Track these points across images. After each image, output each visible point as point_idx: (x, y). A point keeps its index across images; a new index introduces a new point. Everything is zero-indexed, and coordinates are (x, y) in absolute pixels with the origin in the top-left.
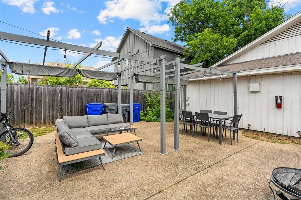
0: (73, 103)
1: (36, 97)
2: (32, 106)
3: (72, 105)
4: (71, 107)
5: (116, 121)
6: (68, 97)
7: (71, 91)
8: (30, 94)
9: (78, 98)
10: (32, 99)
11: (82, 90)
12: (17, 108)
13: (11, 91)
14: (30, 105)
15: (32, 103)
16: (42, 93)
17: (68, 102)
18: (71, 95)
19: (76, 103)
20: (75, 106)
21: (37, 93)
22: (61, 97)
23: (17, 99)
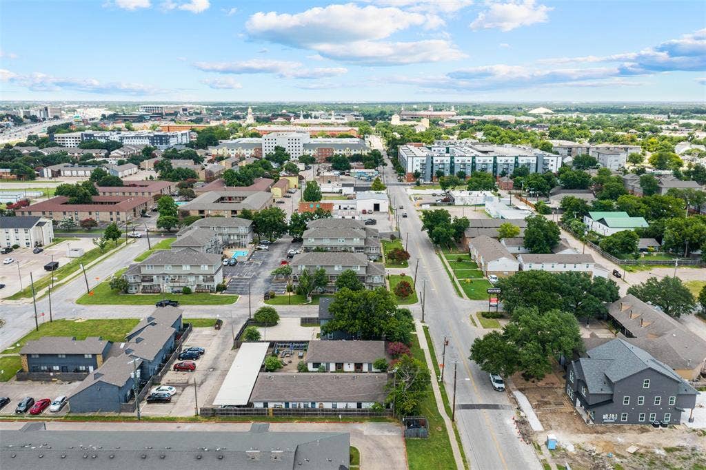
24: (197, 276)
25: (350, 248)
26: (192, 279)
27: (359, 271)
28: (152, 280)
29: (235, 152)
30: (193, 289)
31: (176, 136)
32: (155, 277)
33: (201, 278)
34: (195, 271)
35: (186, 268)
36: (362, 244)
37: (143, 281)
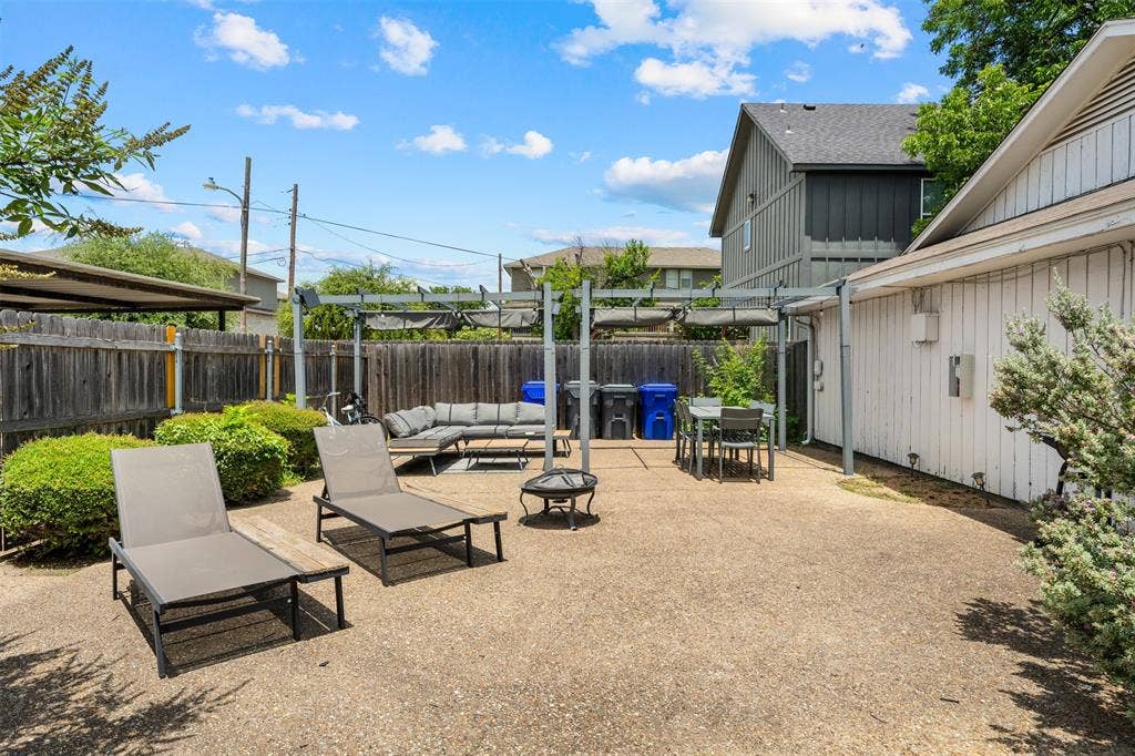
0: (502, 381)
1: (431, 367)
2: (424, 387)
3: (498, 385)
4: (497, 392)
5: (533, 419)
6: (490, 366)
7: (497, 351)
8: (421, 360)
9: (510, 367)
10: (424, 372)
11: (520, 349)
12: (402, 389)
13: (392, 356)
14: (420, 383)
15: (424, 379)
16: (440, 359)
17: (490, 378)
18: (497, 359)
19: (507, 383)
20: (504, 388)
21: (431, 359)
22: (476, 367)
23: (401, 371)
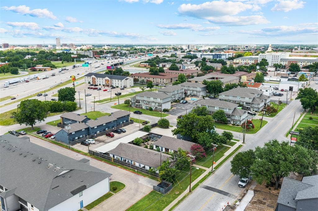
24: (156, 103)
25: (243, 102)
26: (153, 104)
27: (227, 111)
28: (139, 103)
29: (244, 61)
30: (154, 108)
31: (226, 55)
32: (141, 101)
33: (157, 104)
34: (155, 101)
35: (152, 99)
36: (250, 101)
37: (136, 102)
